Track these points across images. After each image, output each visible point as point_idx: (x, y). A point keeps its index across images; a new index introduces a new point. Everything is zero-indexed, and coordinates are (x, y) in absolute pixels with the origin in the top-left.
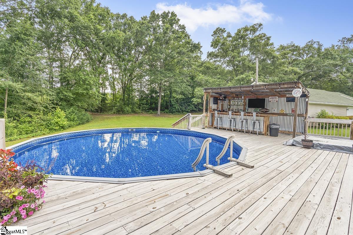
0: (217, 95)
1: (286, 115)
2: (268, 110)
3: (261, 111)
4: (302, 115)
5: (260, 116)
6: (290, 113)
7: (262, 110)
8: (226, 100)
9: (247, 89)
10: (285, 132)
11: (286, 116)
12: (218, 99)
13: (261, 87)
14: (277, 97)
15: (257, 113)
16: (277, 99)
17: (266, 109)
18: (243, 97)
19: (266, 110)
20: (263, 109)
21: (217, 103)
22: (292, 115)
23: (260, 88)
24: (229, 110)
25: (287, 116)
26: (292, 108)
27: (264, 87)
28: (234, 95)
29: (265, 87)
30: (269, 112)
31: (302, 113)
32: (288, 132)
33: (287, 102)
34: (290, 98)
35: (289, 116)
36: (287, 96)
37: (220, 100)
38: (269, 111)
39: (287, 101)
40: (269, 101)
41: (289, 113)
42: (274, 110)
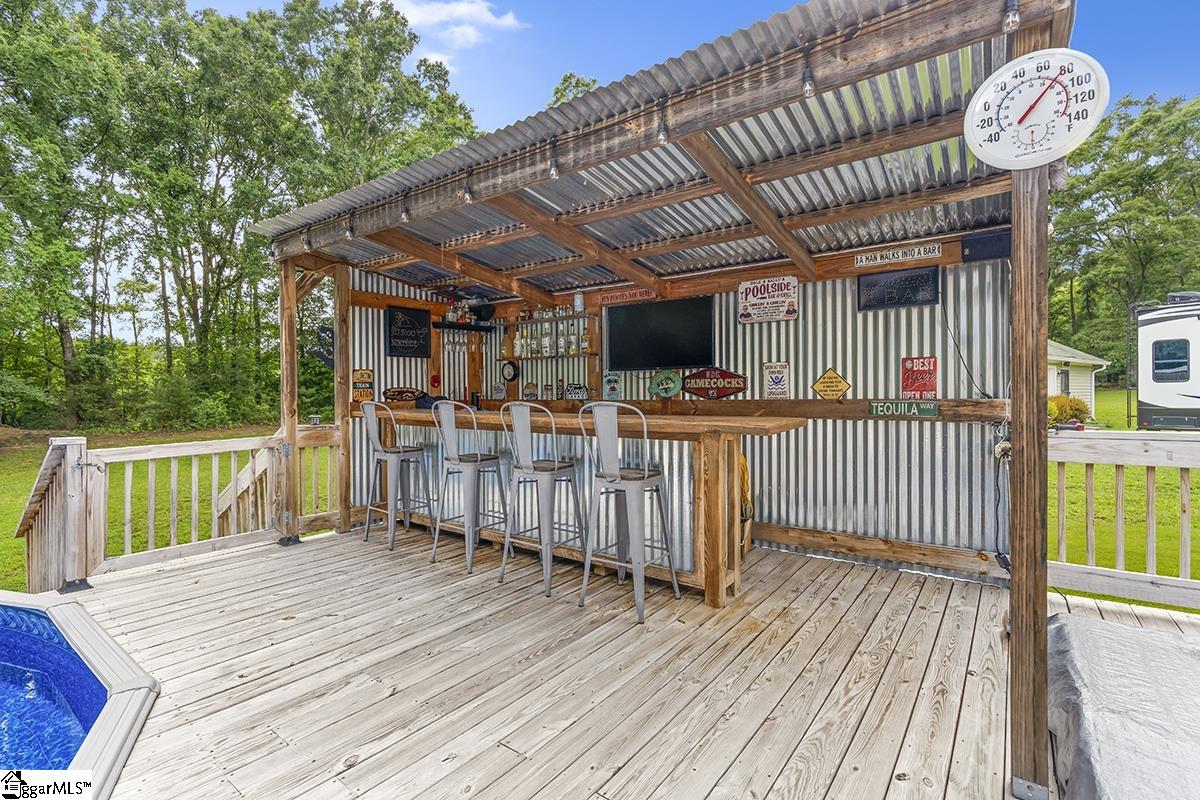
0: (420, 296)
1: (863, 410)
2: (734, 383)
3: (692, 391)
4: (985, 412)
5: (653, 435)
6: (892, 395)
7: (701, 383)
8: (489, 330)
9: (518, 174)
10: (859, 545)
11: (860, 424)
12: (434, 318)
13: (622, 132)
14: (792, 280)
15: (622, 412)
16: (794, 297)
17: (725, 374)
18: (579, 301)
19: (721, 383)
20: (701, 375)
21: (423, 351)
22: (903, 408)
23: (616, 141)
24: (512, 395)
25: (871, 423)
26: (903, 355)
27: (649, 121)
28: (515, 285)
29: (656, 123)
30: (740, 396)
31: (984, 395)
32: (883, 547)
33: (860, 316)
34: (883, 279)
35: (887, 418)
36: (863, 262)
37: (444, 325)
38: (743, 389)
39: (863, 306)
40: (741, 311)
41: (881, 396)
42: (777, 381)
